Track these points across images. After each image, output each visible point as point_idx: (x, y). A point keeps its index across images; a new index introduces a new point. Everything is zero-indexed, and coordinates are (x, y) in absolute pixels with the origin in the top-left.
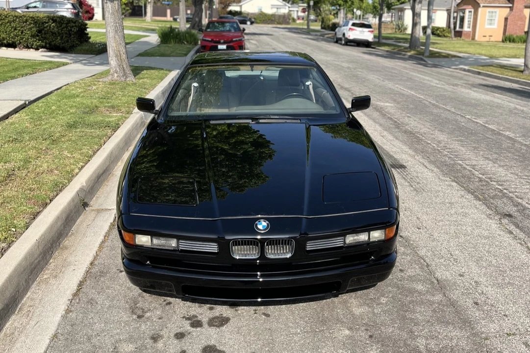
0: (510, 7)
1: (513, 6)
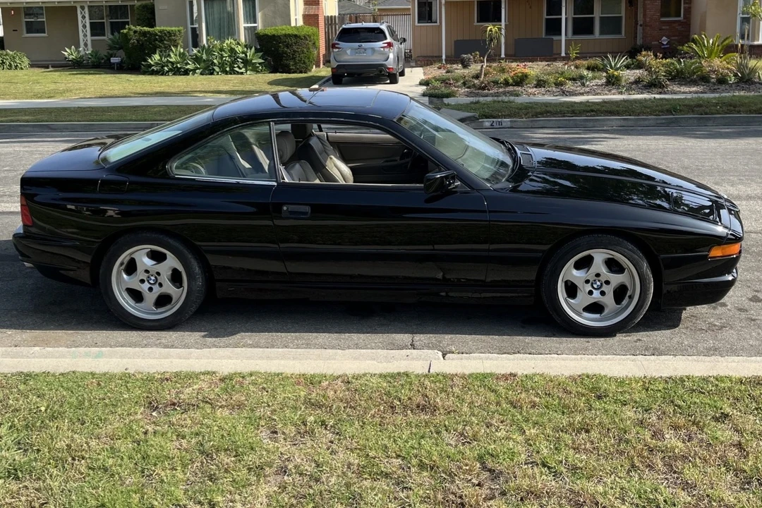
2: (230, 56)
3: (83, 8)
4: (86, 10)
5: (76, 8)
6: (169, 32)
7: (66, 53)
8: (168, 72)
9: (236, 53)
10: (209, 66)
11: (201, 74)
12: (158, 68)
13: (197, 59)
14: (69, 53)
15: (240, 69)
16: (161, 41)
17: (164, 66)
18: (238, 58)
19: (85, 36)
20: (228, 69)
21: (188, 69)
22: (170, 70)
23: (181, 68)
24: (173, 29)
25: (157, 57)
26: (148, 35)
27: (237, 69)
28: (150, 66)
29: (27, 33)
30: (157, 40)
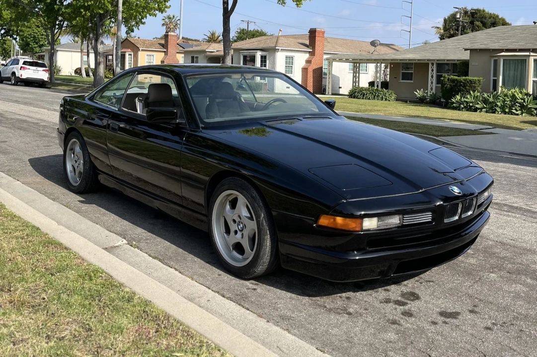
0: (165, 52)
1: (167, 50)
2: (510, 101)
3: (433, 64)
4: (435, 66)
5: (428, 64)
6: (470, 81)
7: (416, 93)
8: (463, 108)
9: (516, 98)
10: (493, 107)
11: (487, 112)
12: (458, 105)
13: (485, 101)
14: (419, 93)
15: (517, 111)
16: (464, 86)
17: (461, 104)
18: (517, 102)
19: (432, 83)
20: (507, 110)
21: (477, 107)
22: (465, 107)
23: (472, 106)
24: (474, 78)
25: (458, 97)
26: (456, 82)
27: (514, 111)
28: (453, 103)
29: (402, 80)
30: (461, 85)
